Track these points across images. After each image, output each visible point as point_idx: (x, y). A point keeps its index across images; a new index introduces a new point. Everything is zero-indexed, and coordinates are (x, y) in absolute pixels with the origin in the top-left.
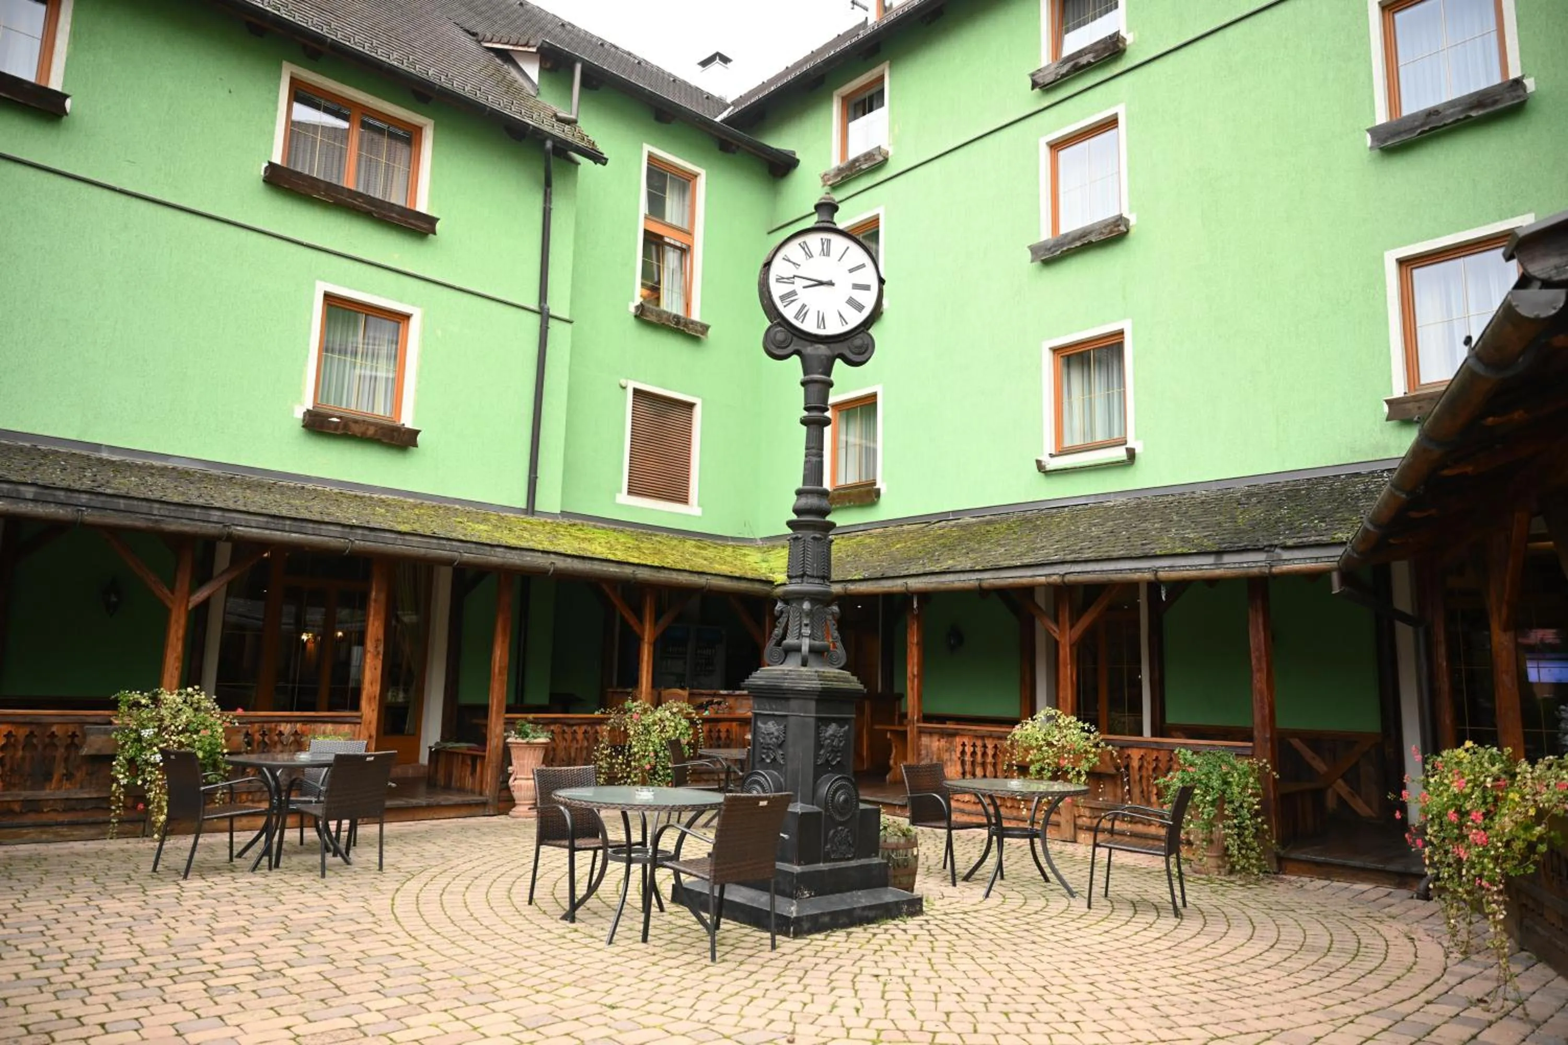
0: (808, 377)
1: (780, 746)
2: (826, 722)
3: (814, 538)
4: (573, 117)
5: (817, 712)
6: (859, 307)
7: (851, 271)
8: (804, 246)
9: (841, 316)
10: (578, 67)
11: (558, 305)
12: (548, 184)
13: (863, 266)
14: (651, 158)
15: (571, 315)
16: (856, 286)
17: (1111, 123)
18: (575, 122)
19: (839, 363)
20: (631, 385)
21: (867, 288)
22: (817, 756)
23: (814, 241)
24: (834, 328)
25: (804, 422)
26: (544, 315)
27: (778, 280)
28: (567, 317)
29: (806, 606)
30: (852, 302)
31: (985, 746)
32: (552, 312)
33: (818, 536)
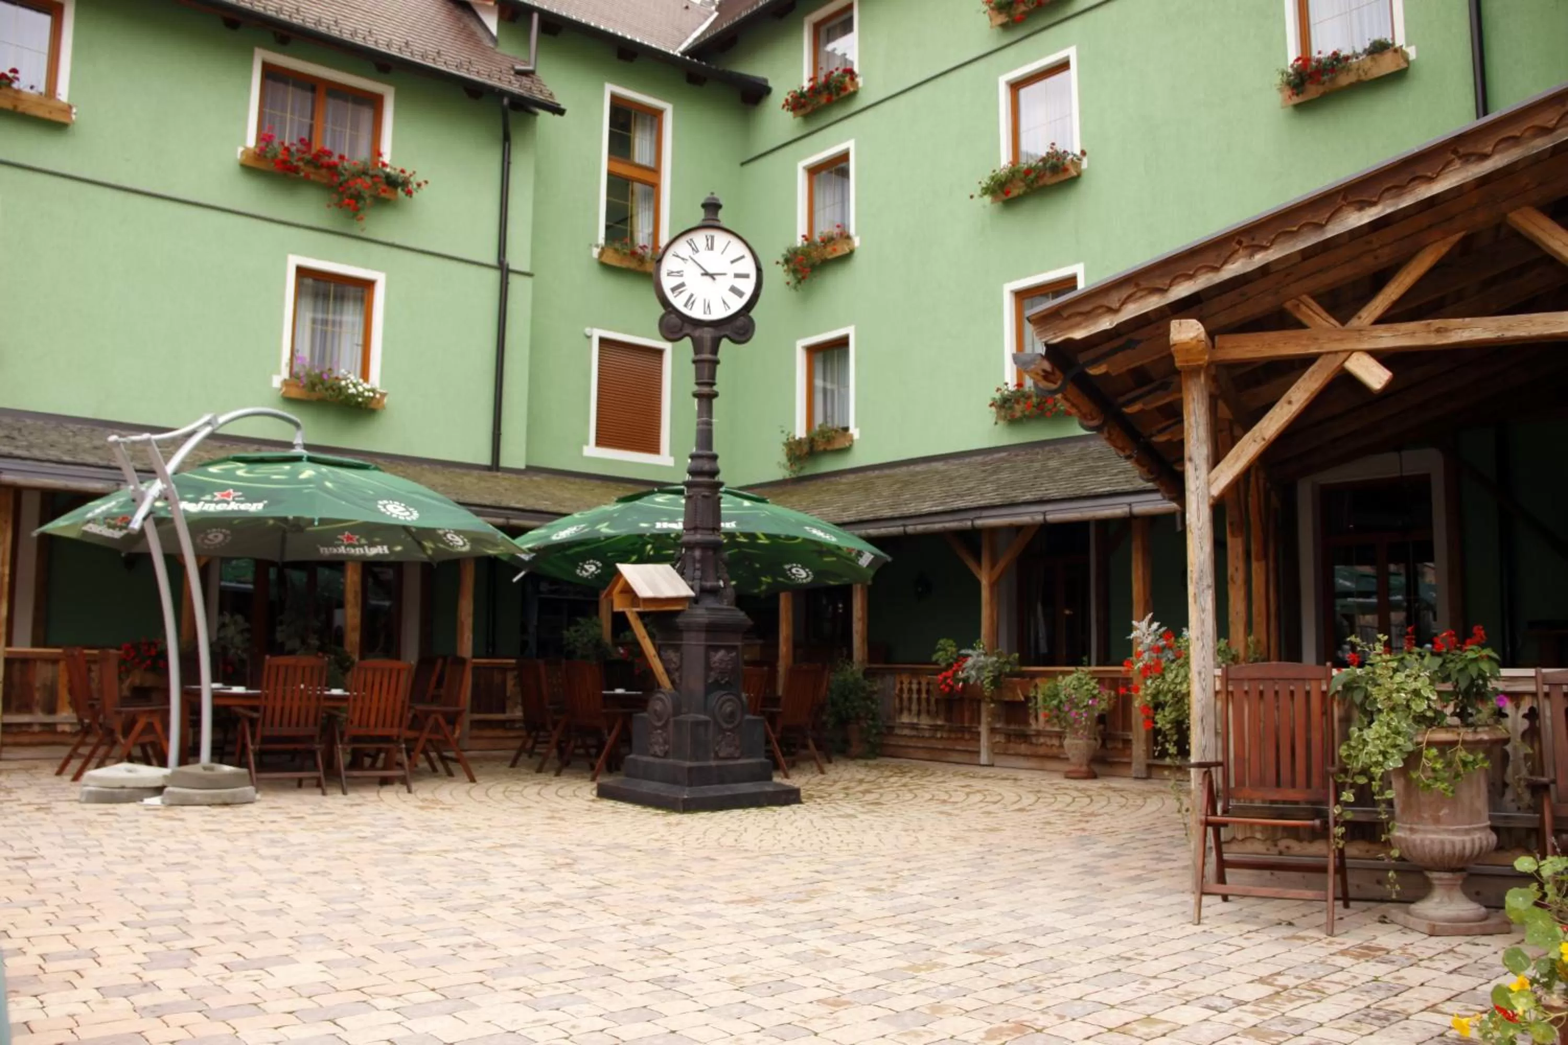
0: (699, 357)
1: (677, 670)
2: (717, 648)
3: (704, 496)
4: (530, 68)
5: (706, 640)
6: (740, 294)
7: (732, 262)
8: (691, 243)
9: (724, 302)
10: (536, 17)
11: (517, 259)
12: (506, 139)
13: (743, 257)
14: (614, 98)
15: (532, 265)
16: (737, 276)
17: (1064, 66)
18: (532, 72)
19: (725, 342)
20: (597, 333)
21: (746, 276)
22: (707, 676)
23: (700, 238)
24: (719, 313)
25: (696, 395)
26: (504, 269)
27: (669, 274)
28: (527, 269)
29: (697, 553)
30: (734, 290)
31: (919, 683)
32: (511, 267)
33: (707, 494)
